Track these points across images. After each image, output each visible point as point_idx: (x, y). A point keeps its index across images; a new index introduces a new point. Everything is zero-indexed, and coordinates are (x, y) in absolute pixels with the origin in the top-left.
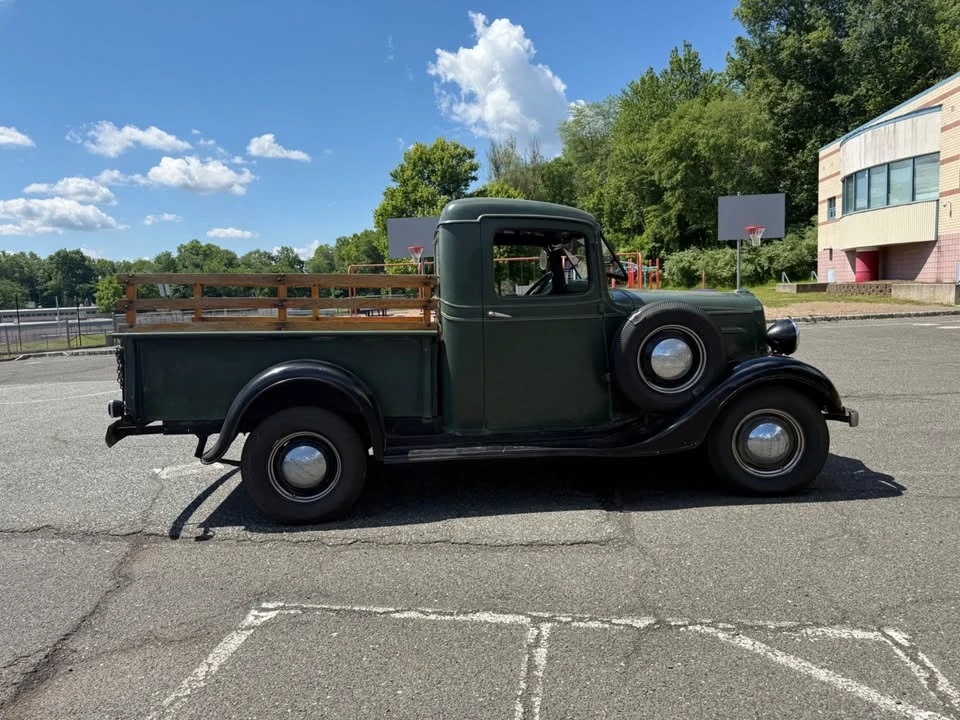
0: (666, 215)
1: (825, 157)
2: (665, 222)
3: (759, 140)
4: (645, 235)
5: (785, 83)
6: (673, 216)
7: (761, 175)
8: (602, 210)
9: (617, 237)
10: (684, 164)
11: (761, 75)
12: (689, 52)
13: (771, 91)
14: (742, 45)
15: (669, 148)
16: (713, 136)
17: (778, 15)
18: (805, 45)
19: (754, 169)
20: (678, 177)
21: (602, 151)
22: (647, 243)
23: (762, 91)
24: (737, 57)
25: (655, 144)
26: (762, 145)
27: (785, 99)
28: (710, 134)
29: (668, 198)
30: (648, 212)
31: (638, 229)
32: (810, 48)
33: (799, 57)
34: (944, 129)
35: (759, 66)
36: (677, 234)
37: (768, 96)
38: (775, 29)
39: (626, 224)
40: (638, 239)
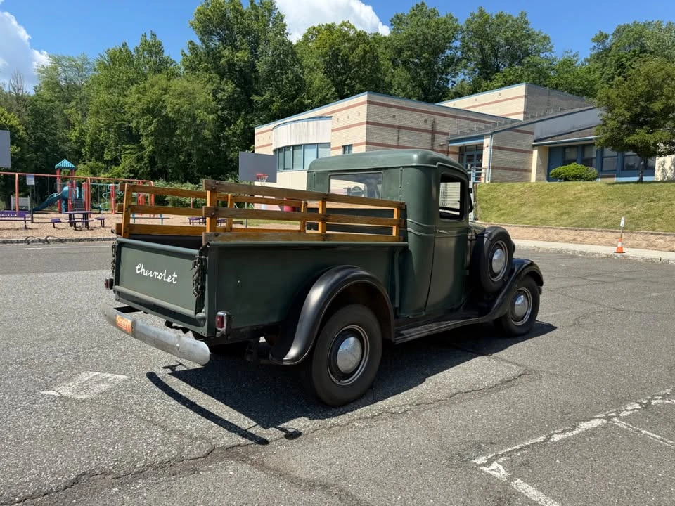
0: (140, 154)
1: (259, 133)
2: (139, 159)
3: (208, 113)
4: (121, 167)
5: (223, 79)
6: (145, 156)
7: (210, 137)
8: (84, 142)
9: (98, 165)
10: (156, 119)
11: (206, 70)
12: (155, 39)
13: (214, 83)
14: (193, 48)
15: (145, 107)
16: (177, 104)
17: (218, 34)
18: (236, 59)
19: (206, 132)
20: (152, 128)
21: (78, 96)
22: (123, 173)
23: (208, 81)
24: (189, 54)
25: (133, 100)
26: (211, 117)
27: (223, 90)
28: (175, 103)
29: (144, 142)
30: (126, 149)
31: (115, 161)
32: (238, 61)
33: (231, 65)
34: (333, 131)
35: (206, 64)
36: (149, 169)
37: (212, 85)
38: (215, 42)
39: (107, 157)
40: (115, 169)
